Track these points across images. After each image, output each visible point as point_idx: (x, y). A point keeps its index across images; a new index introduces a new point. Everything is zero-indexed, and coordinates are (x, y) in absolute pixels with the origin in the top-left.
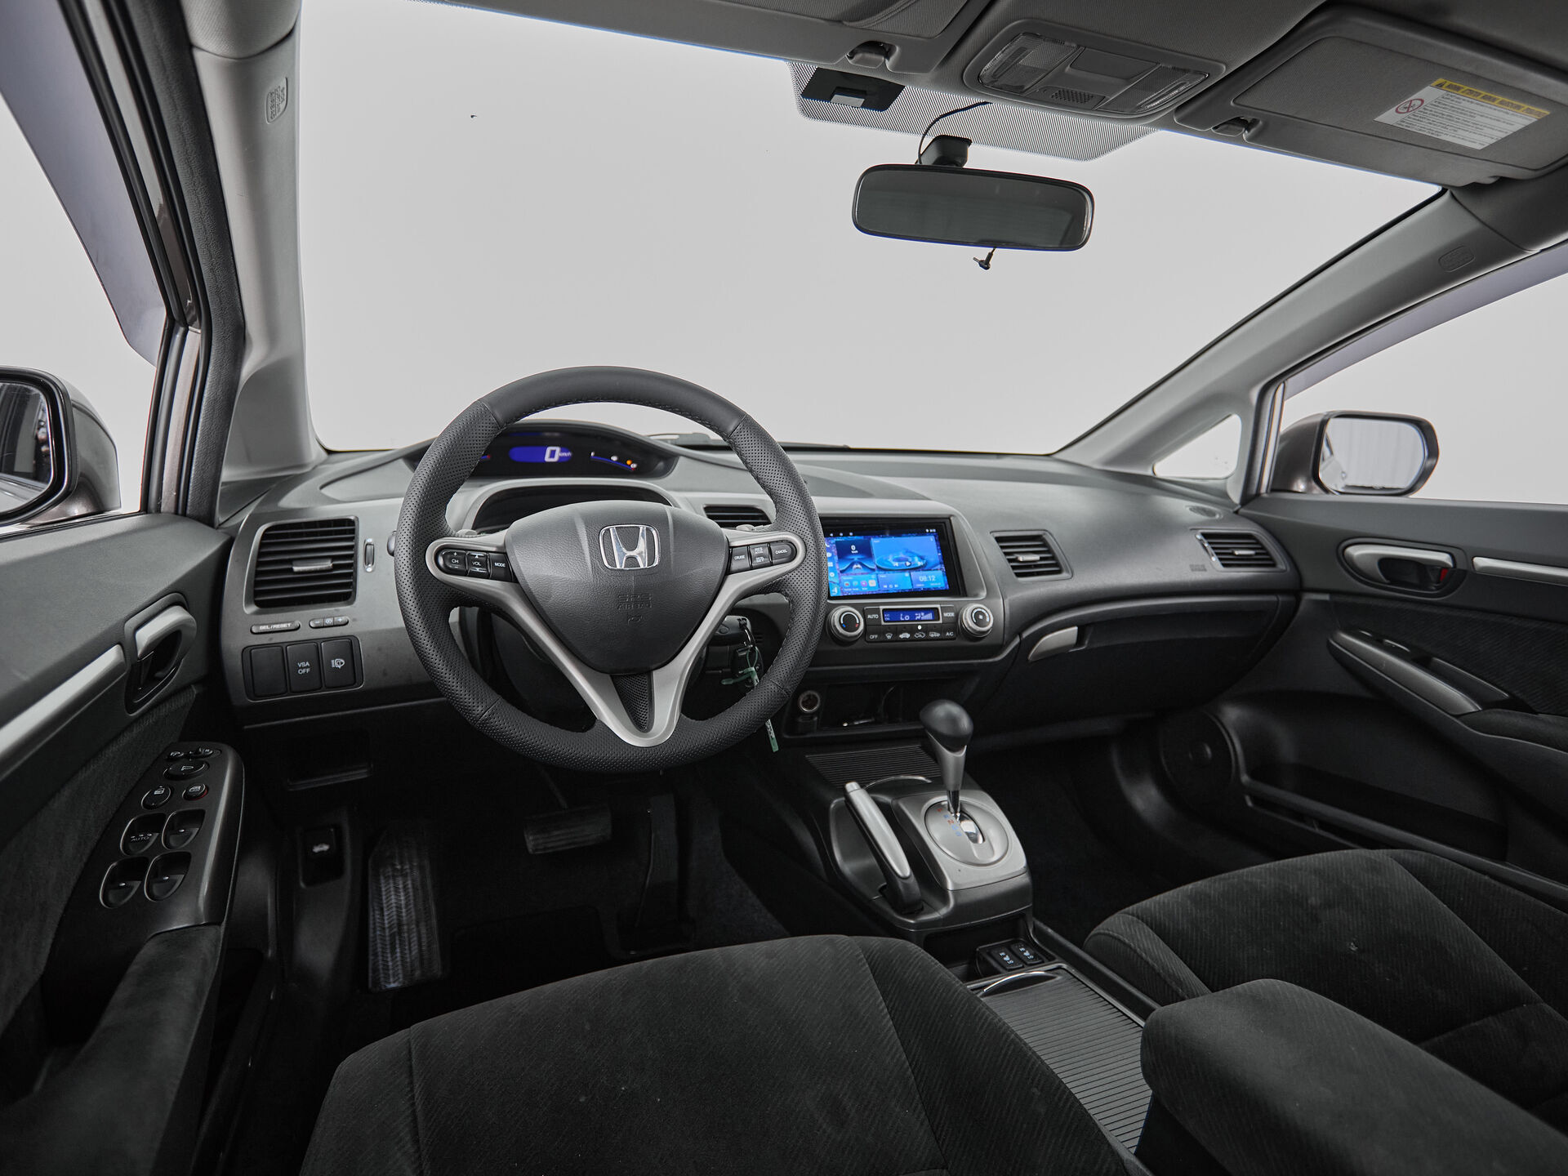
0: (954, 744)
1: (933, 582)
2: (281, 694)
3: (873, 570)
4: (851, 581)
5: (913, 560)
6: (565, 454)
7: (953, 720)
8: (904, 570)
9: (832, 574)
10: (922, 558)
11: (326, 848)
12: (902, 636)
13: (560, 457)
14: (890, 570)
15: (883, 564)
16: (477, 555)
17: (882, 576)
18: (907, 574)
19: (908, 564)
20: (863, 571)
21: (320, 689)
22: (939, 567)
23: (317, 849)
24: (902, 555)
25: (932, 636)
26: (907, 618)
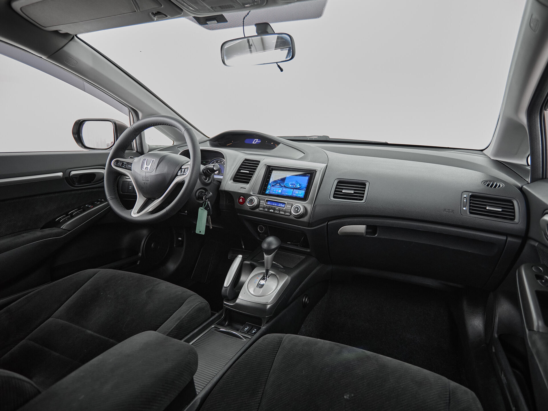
0: (269, 252)
1: (300, 194)
2: (126, 193)
3: (282, 187)
4: (274, 189)
5: (297, 185)
6: (259, 141)
7: (270, 244)
8: (292, 188)
9: (269, 186)
10: (300, 185)
11: (181, 239)
12: (270, 211)
13: (257, 142)
14: (288, 188)
15: (287, 186)
16: (125, 163)
17: (284, 189)
18: (292, 190)
19: (295, 186)
20: (279, 186)
21: (133, 193)
22: (304, 189)
23: (179, 239)
24: (294, 183)
25: (281, 213)
26: (276, 205)
